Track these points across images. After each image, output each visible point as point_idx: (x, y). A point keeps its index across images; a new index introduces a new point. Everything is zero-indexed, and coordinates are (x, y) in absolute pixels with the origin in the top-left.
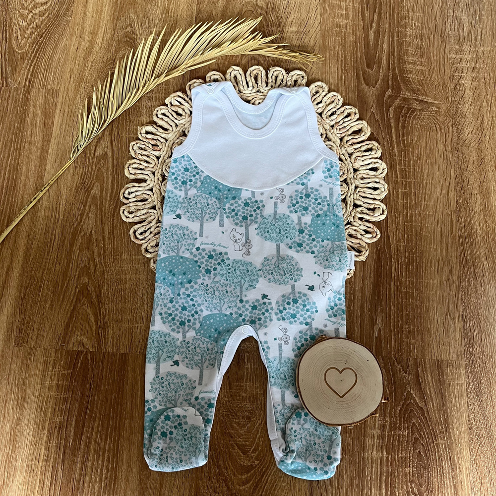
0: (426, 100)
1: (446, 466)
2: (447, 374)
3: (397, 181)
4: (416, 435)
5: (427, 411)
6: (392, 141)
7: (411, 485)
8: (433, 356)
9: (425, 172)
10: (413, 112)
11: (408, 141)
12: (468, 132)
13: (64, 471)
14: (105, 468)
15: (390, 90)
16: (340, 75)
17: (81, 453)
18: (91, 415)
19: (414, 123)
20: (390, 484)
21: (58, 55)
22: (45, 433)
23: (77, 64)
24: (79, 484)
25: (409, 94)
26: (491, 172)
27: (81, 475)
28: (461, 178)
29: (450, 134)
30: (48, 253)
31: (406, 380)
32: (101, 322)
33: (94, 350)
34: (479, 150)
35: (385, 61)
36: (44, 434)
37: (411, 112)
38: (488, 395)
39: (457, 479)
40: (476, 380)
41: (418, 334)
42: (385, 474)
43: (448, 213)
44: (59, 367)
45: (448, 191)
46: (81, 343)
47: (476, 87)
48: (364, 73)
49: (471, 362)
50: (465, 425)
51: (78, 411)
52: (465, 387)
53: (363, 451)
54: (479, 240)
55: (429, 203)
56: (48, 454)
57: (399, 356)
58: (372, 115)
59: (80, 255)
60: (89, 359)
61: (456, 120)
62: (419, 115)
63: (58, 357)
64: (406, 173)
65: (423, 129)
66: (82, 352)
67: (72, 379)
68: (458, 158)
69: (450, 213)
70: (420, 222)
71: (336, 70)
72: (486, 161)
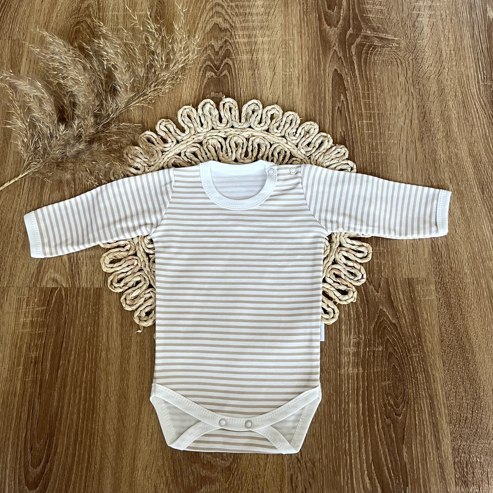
0: (386, 37)
1: (421, 377)
2: (417, 291)
3: (362, 113)
4: (391, 350)
5: (400, 327)
6: (355, 76)
7: (387, 397)
8: (404, 275)
9: (388, 103)
10: (374, 48)
11: (370, 76)
12: (428, 65)
13: (41, 404)
14: (82, 399)
15: (351, 29)
16: (302, 17)
17: (58, 385)
18: (67, 348)
19: (376, 59)
20: (367, 398)
21: (24, 7)
22: (21, 369)
23: (42, 15)
24: (57, 415)
25: (369, 32)
26: (451, 101)
27: (58, 407)
28: (423, 108)
29: (411, 67)
30: (19, 195)
31: (378, 298)
32: (74, 259)
33: (68, 286)
34: (439, 82)
35: (345, 2)
36: (19, 370)
37: (373, 48)
38: (458, 308)
39: (432, 389)
40: (446, 295)
41: (388, 255)
42: (361, 389)
43: (412, 141)
44: (33, 304)
45: (411, 121)
46: (54, 280)
47: (433, 24)
48: (326, 14)
49: (440, 279)
50: (437, 338)
51: (54, 345)
52: (435, 302)
53: (339, 368)
54: (443, 164)
55: (393, 132)
56: (24, 390)
57: (370, 276)
58: (335, 53)
59: (51, 196)
60: (64, 295)
61: (416, 54)
62: (380, 51)
63: (31, 295)
64: (370, 106)
65: (385, 64)
66: (56, 289)
67: (46, 315)
68: (420, 89)
69: (414, 141)
70: (386, 150)
71: (298, 12)
72: (446, 91)
